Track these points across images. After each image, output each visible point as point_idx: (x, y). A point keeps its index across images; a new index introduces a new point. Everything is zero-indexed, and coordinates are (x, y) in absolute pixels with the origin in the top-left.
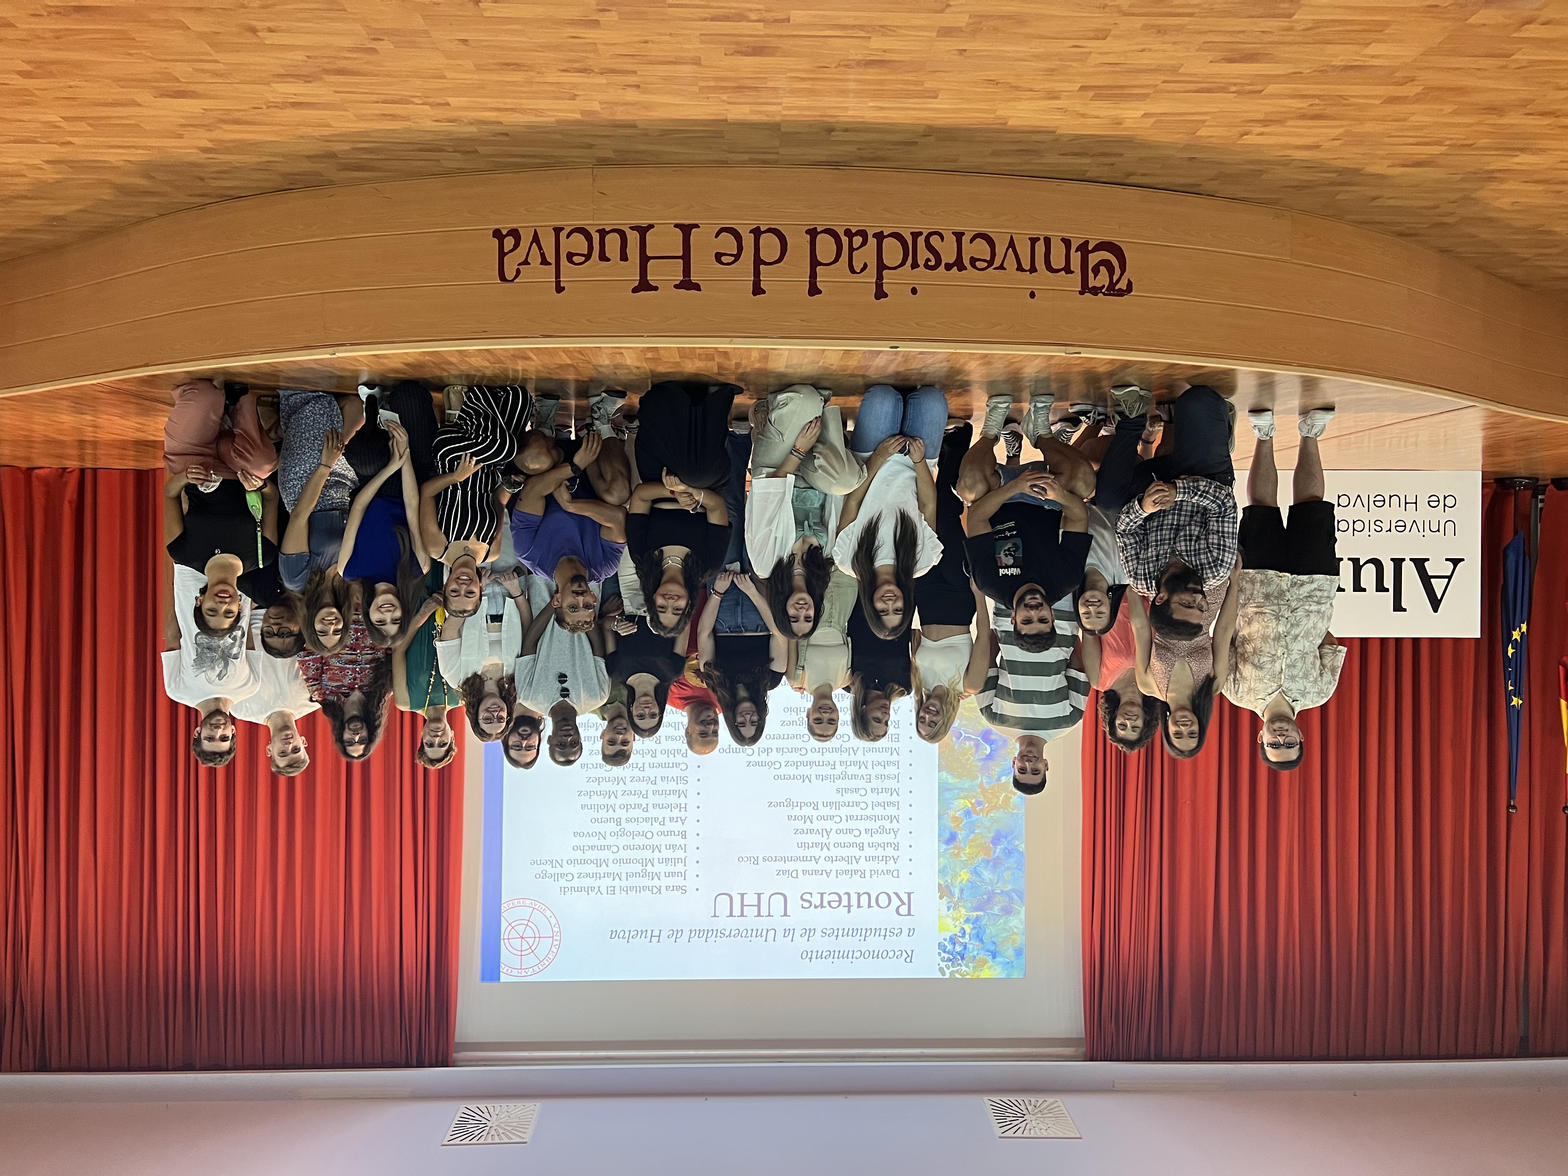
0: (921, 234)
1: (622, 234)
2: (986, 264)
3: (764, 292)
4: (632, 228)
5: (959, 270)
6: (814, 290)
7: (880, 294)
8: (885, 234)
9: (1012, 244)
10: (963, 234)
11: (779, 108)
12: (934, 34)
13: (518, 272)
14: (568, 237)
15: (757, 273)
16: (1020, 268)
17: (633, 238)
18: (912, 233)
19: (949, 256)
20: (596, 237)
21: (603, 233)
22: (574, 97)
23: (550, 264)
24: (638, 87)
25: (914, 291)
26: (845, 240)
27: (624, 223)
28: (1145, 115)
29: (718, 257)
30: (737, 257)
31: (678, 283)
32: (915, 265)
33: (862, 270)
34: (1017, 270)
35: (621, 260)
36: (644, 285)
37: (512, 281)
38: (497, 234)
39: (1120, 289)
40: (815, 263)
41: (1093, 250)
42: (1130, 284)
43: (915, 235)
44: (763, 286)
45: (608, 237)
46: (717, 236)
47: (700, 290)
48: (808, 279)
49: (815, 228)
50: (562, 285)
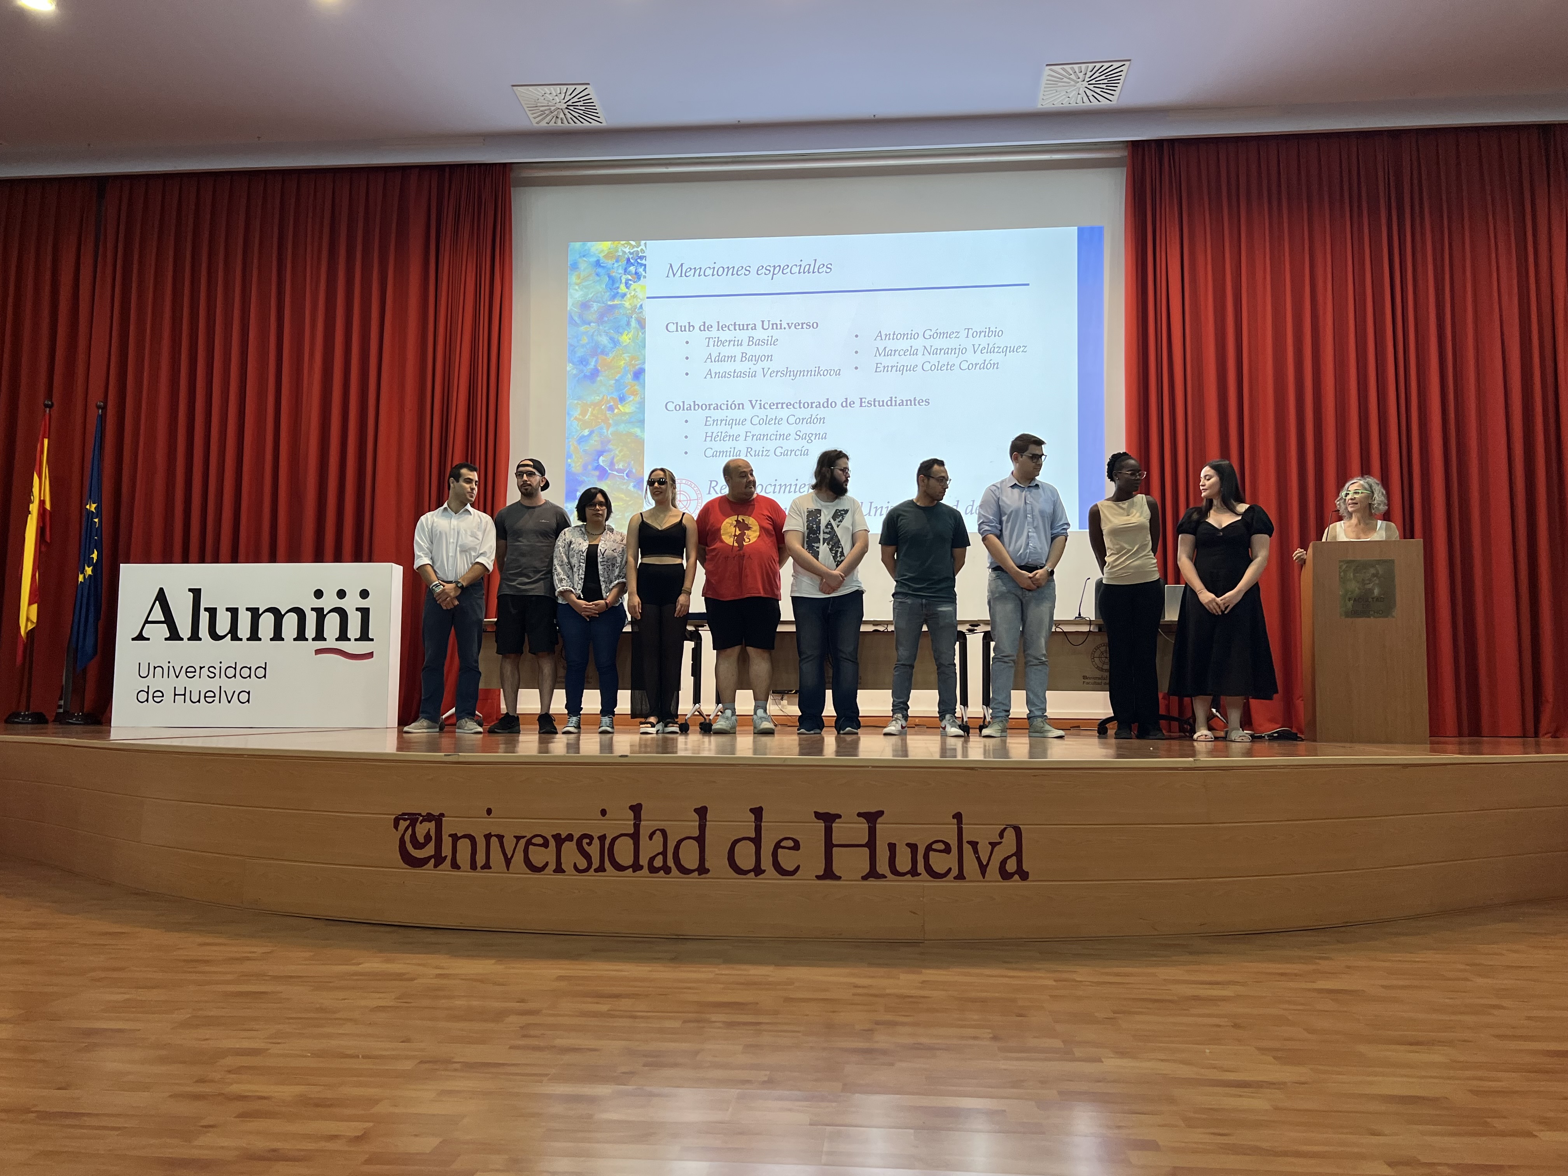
0: (596, 871)
1: (894, 871)
3: (751, 810)
4: (884, 876)
5: (559, 835)
6: (702, 812)
7: (636, 809)
8: (631, 869)
9: (508, 861)
10: (555, 871)
11: (719, 972)
12: (544, 1011)
13: (1001, 835)
14: (950, 869)
15: (758, 829)
16: (500, 838)
17: (883, 867)
18: (605, 870)
19: (569, 848)
20: (921, 867)
21: (914, 872)
22: (924, 982)
23: (968, 842)
24: (855, 986)
25: (604, 812)
26: (671, 863)
27: (892, 883)
28: (360, 964)
29: (797, 846)
30: (778, 846)
31: (837, 820)
32: (602, 838)
33: (653, 833)
34: (503, 836)
35: (895, 845)
36: (872, 818)
37: (1007, 827)
38: (1024, 876)
39: (405, 820)
40: (700, 840)
41: (429, 858)
42: (396, 826)
43: (601, 869)
44: (752, 817)
45: (908, 867)
46: (798, 867)
47: (815, 812)
48: (707, 823)
49: (699, 875)
50: (955, 821)
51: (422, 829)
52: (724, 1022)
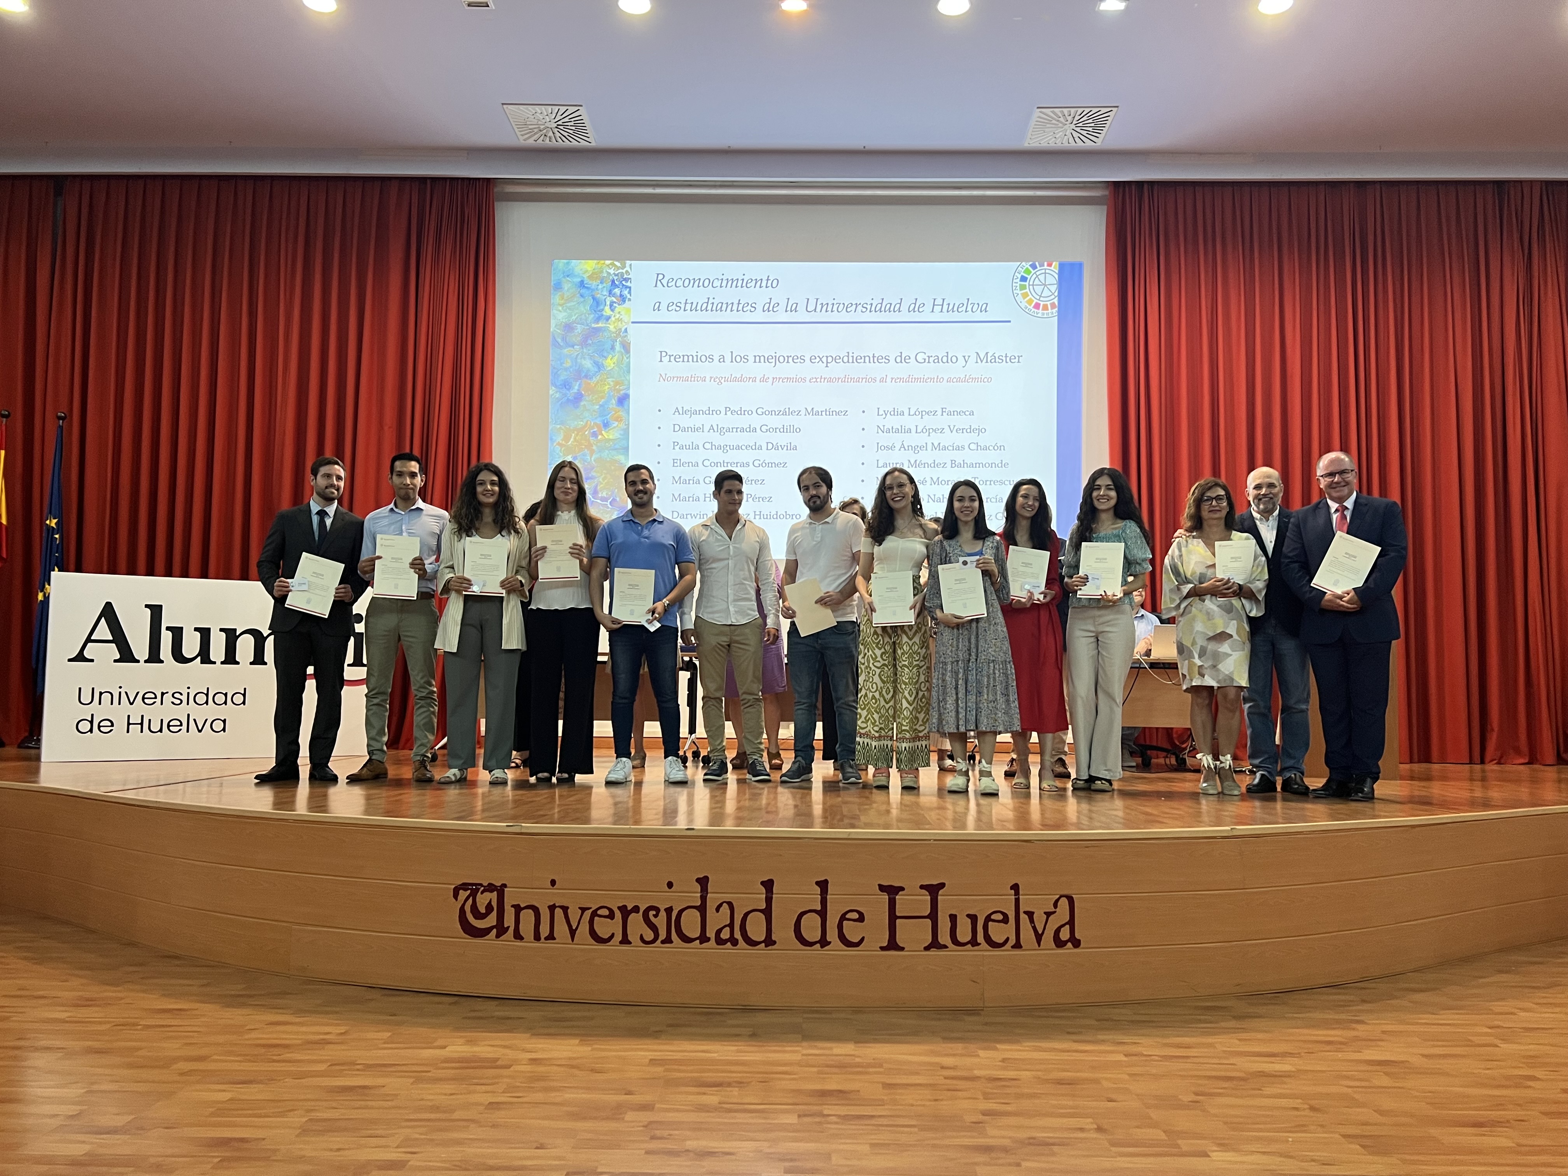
0: (663, 942)
1: (955, 941)
2: (599, 912)
3: (817, 883)
4: (945, 947)
5: (625, 907)
6: (768, 885)
7: (703, 882)
8: (698, 941)
9: (573, 933)
10: (621, 942)
11: (805, 1052)
12: (657, 1106)
13: (1055, 905)
14: (1008, 939)
15: (824, 902)
16: (565, 909)
17: (944, 937)
18: (671, 942)
19: (636, 920)
20: (980, 938)
21: (974, 942)
22: (1003, 1060)
23: (1025, 912)
24: (943, 1068)
25: (670, 885)
26: (738, 935)
27: (953, 952)
28: (445, 1047)
29: (861, 918)
30: (843, 918)
31: (900, 893)
32: (669, 911)
33: (720, 905)
34: (568, 908)
35: (956, 916)
36: (934, 890)
37: (1061, 896)
38: (1076, 943)
39: (466, 890)
40: (767, 912)
41: (491, 928)
42: (456, 896)
43: (668, 940)
44: (818, 890)
45: (968, 938)
46: (863, 939)
47: (879, 885)
48: (774, 896)
49: (766, 946)
50: (1013, 892)
51: (483, 900)
52: (839, 1116)
